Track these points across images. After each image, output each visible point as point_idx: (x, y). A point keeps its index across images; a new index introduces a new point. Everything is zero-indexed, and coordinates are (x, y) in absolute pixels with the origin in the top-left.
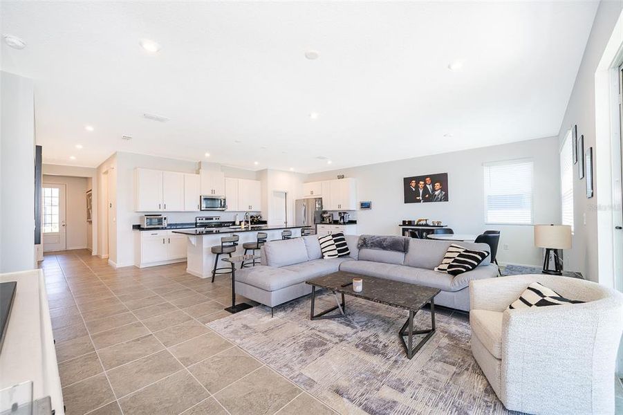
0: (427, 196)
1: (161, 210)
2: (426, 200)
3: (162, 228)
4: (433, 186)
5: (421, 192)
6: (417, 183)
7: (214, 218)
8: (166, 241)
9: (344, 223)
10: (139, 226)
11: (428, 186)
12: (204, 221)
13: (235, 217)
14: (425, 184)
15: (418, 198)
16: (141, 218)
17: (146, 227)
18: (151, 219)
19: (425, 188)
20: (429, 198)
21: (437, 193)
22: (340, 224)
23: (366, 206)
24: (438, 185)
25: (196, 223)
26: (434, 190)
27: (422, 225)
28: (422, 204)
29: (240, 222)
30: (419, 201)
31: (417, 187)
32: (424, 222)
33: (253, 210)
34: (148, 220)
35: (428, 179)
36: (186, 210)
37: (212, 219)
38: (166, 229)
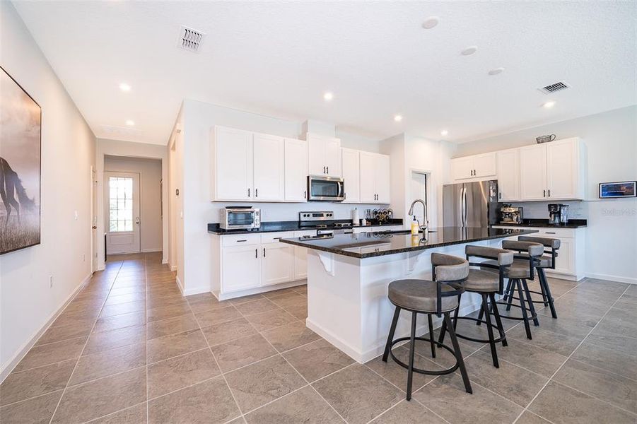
1: (251, 199)
3: (253, 231)
7: (325, 214)
8: (260, 253)
9: (562, 225)
10: (218, 225)
12: (312, 218)
13: (353, 213)
16: (221, 212)
17: (227, 228)
18: (235, 214)
22: (554, 226)
25: (300, 222)
29: (361, 221)
33: (380, 201)
34: (232, 216)
36: (288, 199)
37: (322, 215)
38: (258, 231)
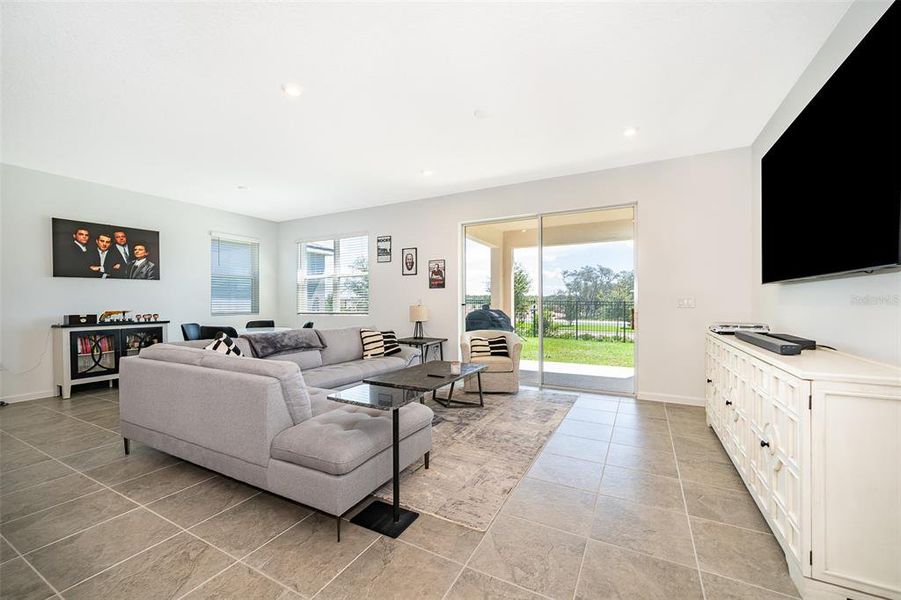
0: (118, 266)
2: (113, 274)
4: (132, 250)
5: (103, 256)
6: (94, 238)
11: (121, 249)
14: (113, 242)
15: (95, 269)
19: (112, 250)
21: (138, 263)
24: (140, 250)
26: (132, 257)
27: (118, 323)
30: (98, 275)
32: (120, 317)
35: (120, 234)
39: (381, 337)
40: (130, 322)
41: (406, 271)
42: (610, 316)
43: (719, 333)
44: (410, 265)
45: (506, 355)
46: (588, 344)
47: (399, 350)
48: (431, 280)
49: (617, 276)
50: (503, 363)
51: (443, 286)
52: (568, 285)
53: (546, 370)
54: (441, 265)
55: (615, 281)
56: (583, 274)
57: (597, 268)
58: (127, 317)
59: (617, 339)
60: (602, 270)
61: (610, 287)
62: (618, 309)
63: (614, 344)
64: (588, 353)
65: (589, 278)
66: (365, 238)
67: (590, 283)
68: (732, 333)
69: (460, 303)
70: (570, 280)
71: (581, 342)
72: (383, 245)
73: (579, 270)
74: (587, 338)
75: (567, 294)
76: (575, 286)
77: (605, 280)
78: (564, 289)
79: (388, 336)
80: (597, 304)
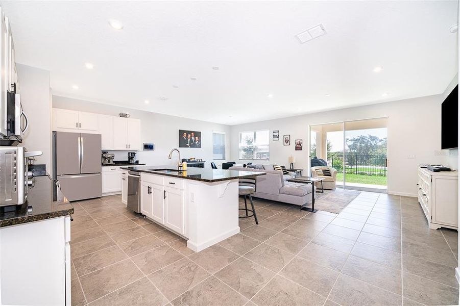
2: (191, 146)
4: (195, 138)
5: (189, 141)
6: (187, 135)
11: (193, 138)
14: (191, 136)
15: (187, 145)
19: (191, 139)
20: (193, 145)
21: (196, 143)
23: (148, 147)
24: (197, 138)
26: (195, 141)
28: (189, 149)
30: (188, 147)
31: (187, 137)
32: (193, 160)
35: (193, 133)
39: (281, 168)
40: (196, 162)
41: (285, 144)
42: (376, 163)
43: (422, 167)
44: (287, 142)
45: (330, 175)
46: (363, 176)
47: (288, 173)
48: (296, 147)
49: (381, 141)
50: (330, 178)
51: (301, 149)
52: (349, 146)
53: (346, 185)
54: (301, 141)
55: (380, 144)
56: (359, 140)
57: (368, 136)
58: (195, 160)
59: (381, 175)
60: (371, 137)
61: (377, 147)
62: (382, 159)
63: (379, 177)
64: (364, 180)
65: (363, 142)
66: (268, 132)
67: (363, 145)
68: (426, 167)
69: (309, 156)
70: (351, 143)
71: (359, 176)
72: (275, 134)
73: (356, 138)
74: (362, 174)
75: (349, 151)
76: (354, 146)
77: (373, 143)
78: (347, 148)
79: (283, 167)
80: (368, 157)
